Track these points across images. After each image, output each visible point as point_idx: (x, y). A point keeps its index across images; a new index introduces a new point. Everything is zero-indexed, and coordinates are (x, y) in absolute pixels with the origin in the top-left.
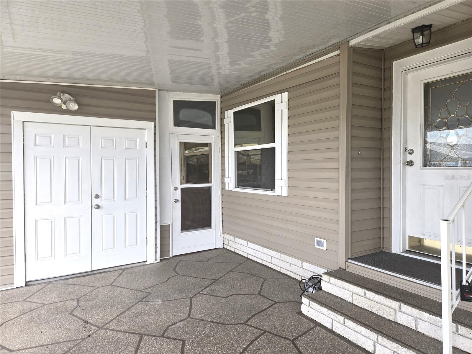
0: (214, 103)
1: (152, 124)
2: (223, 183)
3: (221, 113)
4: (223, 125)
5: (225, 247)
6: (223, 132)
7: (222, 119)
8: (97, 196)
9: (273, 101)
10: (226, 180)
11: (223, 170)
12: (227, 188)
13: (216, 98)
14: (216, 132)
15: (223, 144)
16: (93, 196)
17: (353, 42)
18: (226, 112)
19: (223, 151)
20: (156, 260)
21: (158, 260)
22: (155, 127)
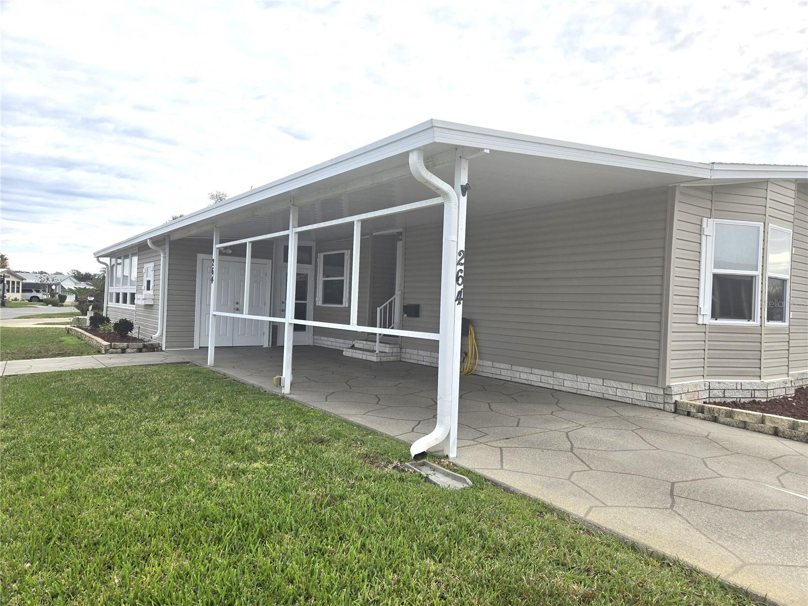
0: (311, 247)
1: (271, 261)
2: (315, 301)
3: (316, 254)
4: (316, 262)
5: (315, 344)
6: (316, 266)
7: (316, 258)
8: (237, 303)
9: (344, 253)
10: (317, 299)
11: (315, 292)
12: (317, 305)
13: (313, 244)
14: (312, 266)
15: (316, 275)
16: (235, 303)
17: (374, 234)
18: (319, 254)
19: (316, 279)
20: (269, 345)
21: (270, 346)
22: (272, 263)
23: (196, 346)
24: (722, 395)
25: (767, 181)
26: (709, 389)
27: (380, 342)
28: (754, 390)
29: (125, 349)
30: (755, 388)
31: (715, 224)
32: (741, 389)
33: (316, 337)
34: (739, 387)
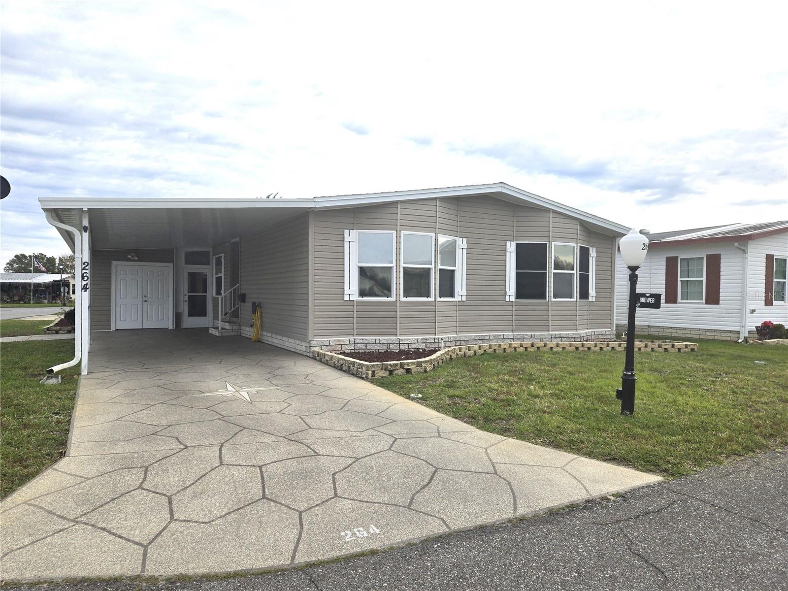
0: (208, 252)
1: (172, 264)
4: (213, 263)
6: (213, 267)
10: (213, 291)
11: (213, 286)
12: (214, 296)
13: (210, 250)
14: (210, 266)
15: (213, 273)
16: (144, 296)
18: (214, 257)
19: (213, 276)
20: (173, 328)
23: (113, 329)
24: (364, 348)
25: (397, 202)
26: (355, 344)
27: (221, 321)
28: (389, 344)
29: (58, 331)
30: (390, 342)
31: (357, 234)
32: (379, 343)
33: (215, 321)
34: (377, 342)
